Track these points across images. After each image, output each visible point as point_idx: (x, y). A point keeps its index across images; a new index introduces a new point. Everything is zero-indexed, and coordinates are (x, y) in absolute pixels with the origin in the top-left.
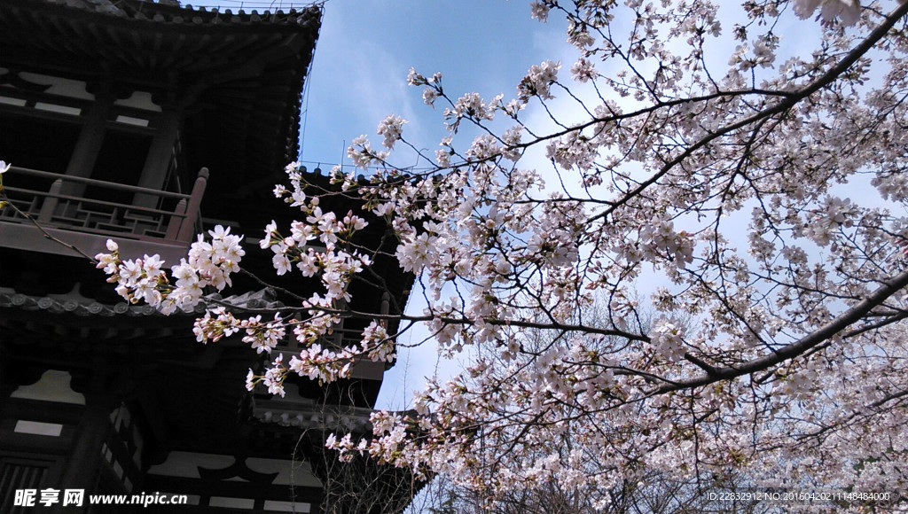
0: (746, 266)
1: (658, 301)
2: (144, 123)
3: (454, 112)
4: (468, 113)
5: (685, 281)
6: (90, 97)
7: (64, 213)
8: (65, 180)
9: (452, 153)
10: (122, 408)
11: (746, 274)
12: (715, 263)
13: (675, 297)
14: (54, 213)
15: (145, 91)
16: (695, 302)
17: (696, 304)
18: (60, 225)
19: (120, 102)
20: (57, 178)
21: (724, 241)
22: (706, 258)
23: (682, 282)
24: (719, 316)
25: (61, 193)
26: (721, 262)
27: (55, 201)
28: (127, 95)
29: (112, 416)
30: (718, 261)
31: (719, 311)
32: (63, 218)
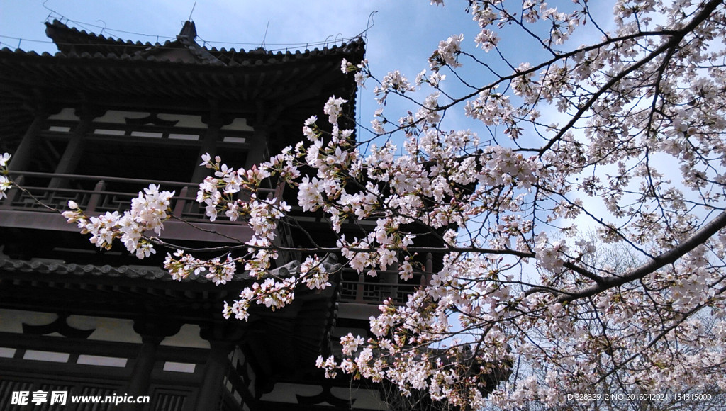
0: (682, 195)
1: (604, 234)
2: (242, 140)
3: (382, 89)
4: (394, 88)
5: (626, 214)
6: (204, 126)
7: (190, 209)
8: (189, 187)
9: (385, 121)
10: (236, 350)
11: (682, 202)
12: (652, 196)
13: (619, 229)
14: (184, 210)
15: (243, 117)
16: (641, 233)
17: (642, 235)
18: (188, 219)
19: (226, 127)
20: (184, 186)
21: (658, 175)
22: (643, 192)
23: (624, 216)
24: (664, 244)
25: (188, 195)
26: (657, 194)
27: (184, 201)
28: (229, 122)
29: (230, 356)
30: (655, 193)
31: (664, 239)
32: (189, 213)
